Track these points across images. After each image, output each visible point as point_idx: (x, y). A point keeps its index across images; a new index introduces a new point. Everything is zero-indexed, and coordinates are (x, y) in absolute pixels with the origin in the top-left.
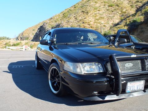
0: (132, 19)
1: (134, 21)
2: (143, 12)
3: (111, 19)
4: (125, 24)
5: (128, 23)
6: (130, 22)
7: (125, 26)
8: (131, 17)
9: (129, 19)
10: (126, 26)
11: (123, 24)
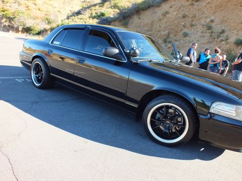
0: (99, 11)
1: (103, 15)
2: (112, 4)
3: (68, 3)
4: (90, 15)
5: (94, 14)
6: (96, 13)
7: (90, 17)
8: (97, 7)
9: (95, 10)
10: (91, 19)
11: (87, 14)
